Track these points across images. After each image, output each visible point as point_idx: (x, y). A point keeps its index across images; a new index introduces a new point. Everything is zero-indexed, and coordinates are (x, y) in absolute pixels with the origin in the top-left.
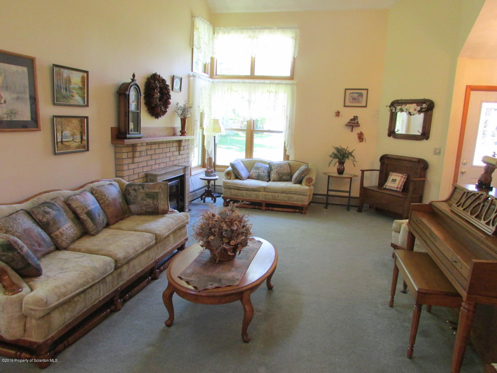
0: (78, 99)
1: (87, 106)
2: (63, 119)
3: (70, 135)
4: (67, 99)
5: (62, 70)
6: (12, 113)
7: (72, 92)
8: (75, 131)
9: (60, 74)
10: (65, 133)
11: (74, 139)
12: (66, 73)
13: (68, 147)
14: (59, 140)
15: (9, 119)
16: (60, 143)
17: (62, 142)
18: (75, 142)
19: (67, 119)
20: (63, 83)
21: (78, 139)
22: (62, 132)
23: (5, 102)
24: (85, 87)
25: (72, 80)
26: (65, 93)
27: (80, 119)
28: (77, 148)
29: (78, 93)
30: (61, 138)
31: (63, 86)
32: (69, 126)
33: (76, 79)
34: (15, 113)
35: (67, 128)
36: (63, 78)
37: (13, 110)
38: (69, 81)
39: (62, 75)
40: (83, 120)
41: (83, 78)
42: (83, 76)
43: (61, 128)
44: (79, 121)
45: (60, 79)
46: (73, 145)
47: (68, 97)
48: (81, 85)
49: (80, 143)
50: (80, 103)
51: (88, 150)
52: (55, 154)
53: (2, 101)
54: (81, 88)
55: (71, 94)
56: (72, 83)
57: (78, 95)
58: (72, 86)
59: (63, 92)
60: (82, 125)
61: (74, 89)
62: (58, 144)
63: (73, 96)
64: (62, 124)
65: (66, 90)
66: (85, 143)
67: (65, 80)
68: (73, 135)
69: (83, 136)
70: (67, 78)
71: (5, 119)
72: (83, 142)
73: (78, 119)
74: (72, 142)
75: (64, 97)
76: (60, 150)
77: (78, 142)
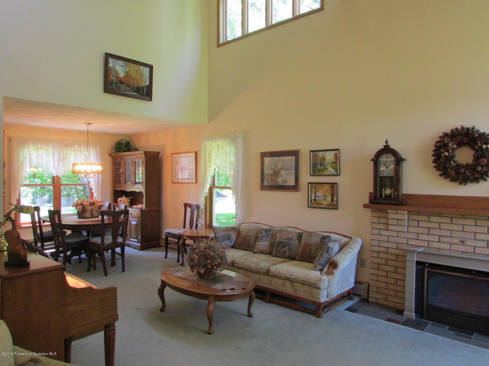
0: (331, 170)
1: (339, 175)
2: (316, 185)
3: (322, 196)
4: (322, 172)
5: (318, 153)
6: (285, 181)
7: (326, 166)
8: (326, 193)
9: (316, 156)
10: (317, 194)
11: (325, 198)
12: (320, 154)
13: (320, 204)
14: (313, 198)
15: (283, 185)
16: (314, 201)
17: (315, 200)
18: (326, 201)
19: (320, 185)
20: (318, 162)
21: (329, 199)
22: (315, 194)
23: (282, 176)
24: (337, 162)
25: (326, 158)
26: (320, 167)
27: (331, 185)
28: (327, 205)
29: (331, 166)
30: (314, 197)
31: (319, 163)
32: (321, 189)
33: (329, 157)
34: (286, 181)
35: (320, 191)
36: (318, 158)
37: (285, 180)
38: (324, 159)
39: (318, 156)
40: (333, 186)
41: (336, 155)
42: (336, 153)
43: (314, 191)
44: (330, 186)
45: (316, 159)
46: (324, 203)
47: (323, 170)
48: (334, 160)
49: (331, 202)
50: (332, 173)
51: (337, 209)
52: (309, 207)
53: (281, 176)
54: (334, 162)
55: (325, 167)
56: (326, 160)
57: (331, 167)
58: (326, 162)
59: (318, 167)
60: (333, 189)
61: (328, 163)
62: (312, 201)
63: (326, 169)
64: (315, 188)
65: (321, 165)
66: (335, 203)
67: (320, 158)
68: (325, 196)
69: (334, 197)
70: (321, 157)
71: (281, 185)
72: (333, 201)
73: (329, 185)
74: (324, 201)
75: (319, 170)
76: (314, 205)
77: (329, 201)
